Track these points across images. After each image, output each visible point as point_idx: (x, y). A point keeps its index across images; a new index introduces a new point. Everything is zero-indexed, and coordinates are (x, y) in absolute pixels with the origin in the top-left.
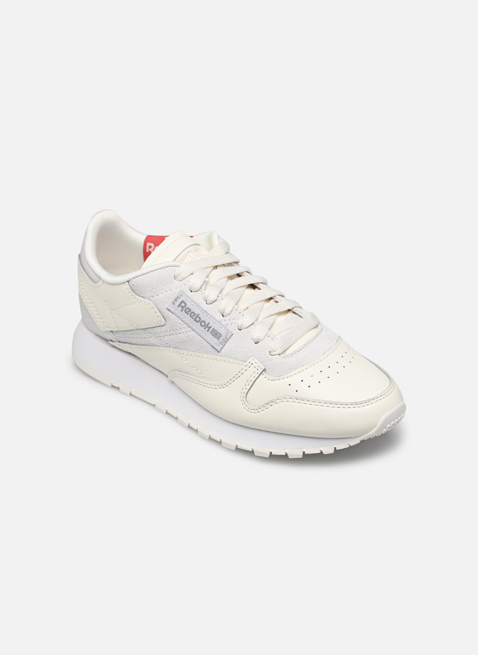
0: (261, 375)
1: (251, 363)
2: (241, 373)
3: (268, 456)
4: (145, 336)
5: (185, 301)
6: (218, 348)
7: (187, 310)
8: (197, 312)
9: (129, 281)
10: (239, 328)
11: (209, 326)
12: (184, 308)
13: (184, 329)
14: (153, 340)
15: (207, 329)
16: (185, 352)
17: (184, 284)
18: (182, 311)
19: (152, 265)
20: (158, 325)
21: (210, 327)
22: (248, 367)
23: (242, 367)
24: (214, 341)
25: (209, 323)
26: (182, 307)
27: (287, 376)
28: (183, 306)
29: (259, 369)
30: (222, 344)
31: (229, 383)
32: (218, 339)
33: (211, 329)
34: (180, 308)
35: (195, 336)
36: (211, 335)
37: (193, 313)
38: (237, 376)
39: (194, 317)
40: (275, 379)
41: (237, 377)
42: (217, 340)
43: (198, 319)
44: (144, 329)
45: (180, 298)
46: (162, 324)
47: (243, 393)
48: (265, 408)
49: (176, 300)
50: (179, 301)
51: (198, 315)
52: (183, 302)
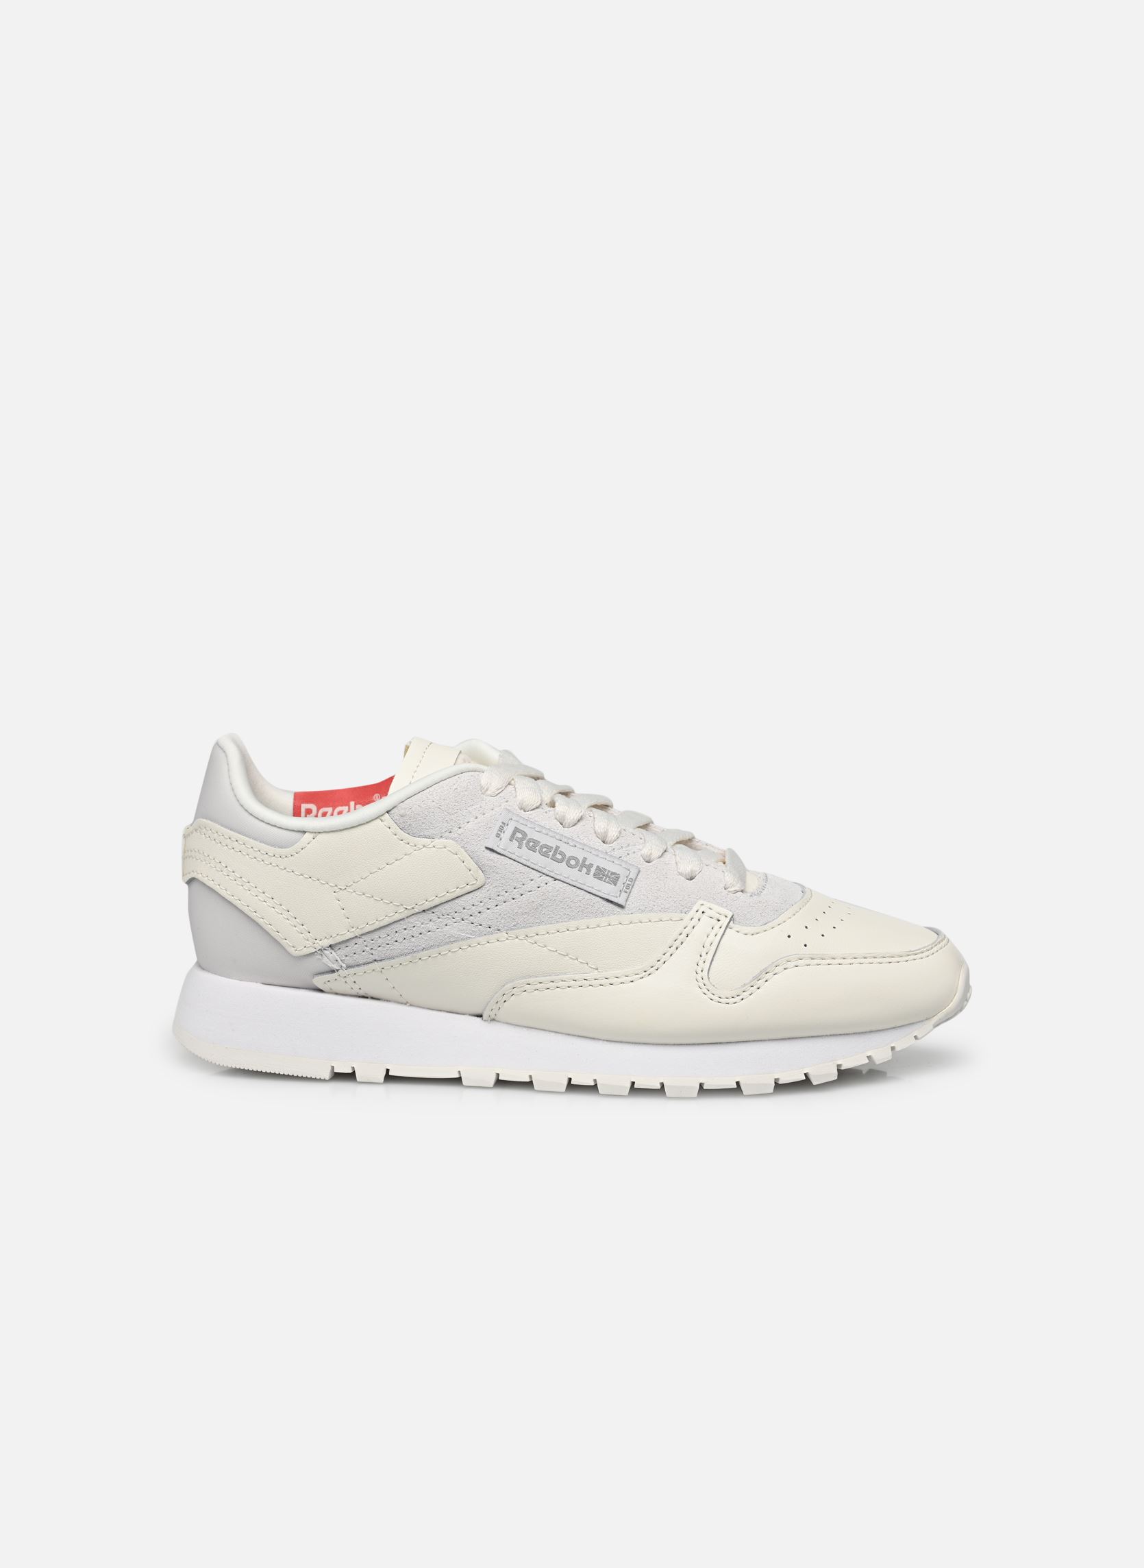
0: (728, 930)
1: (700, 912)
2: (684, 935)
3: (771, 1090)
4: (431, 926)
5: (521, 827)
6: (620, 901)
7: (531, 844)
8: (553, 843)
9: (390, 811)
10: (647, 859)
11: (587, 863)
12: (524, 842)
13: (532, 882)
14: (454, 930)
15: (585, 870)
16: (541, 929)
17: (505, 800)
18: (520, 847)
19: (410, 783)
20: (469, 888)
21: (591, 865)
22: (695, 920)
23: (683, 924)
24: (606, 889)
25: (585, 859)
26: (520, 841)
27: (777, 921)
28: (519, 836)
29: (722, 918)
30: (626, 892)
31: (662, 961)
32: (615, 885)
33: (593, 870)
34: (515, 843)
35: (561, 890)
36: (596, 879)
37: (546, 846)
38: (678, 942)
39: (551, 854)
40: (757, 931)
41: (677, 944)
42: (612, 886)
43: (559, 857)
44: (428, 910)
45: (507, 825)
46: (479, 884)
47: (699, 972)
48: (755, 987)
49: (501, 829)
50: (509, 831)
51: (557, 847)
52: (516, 830)
